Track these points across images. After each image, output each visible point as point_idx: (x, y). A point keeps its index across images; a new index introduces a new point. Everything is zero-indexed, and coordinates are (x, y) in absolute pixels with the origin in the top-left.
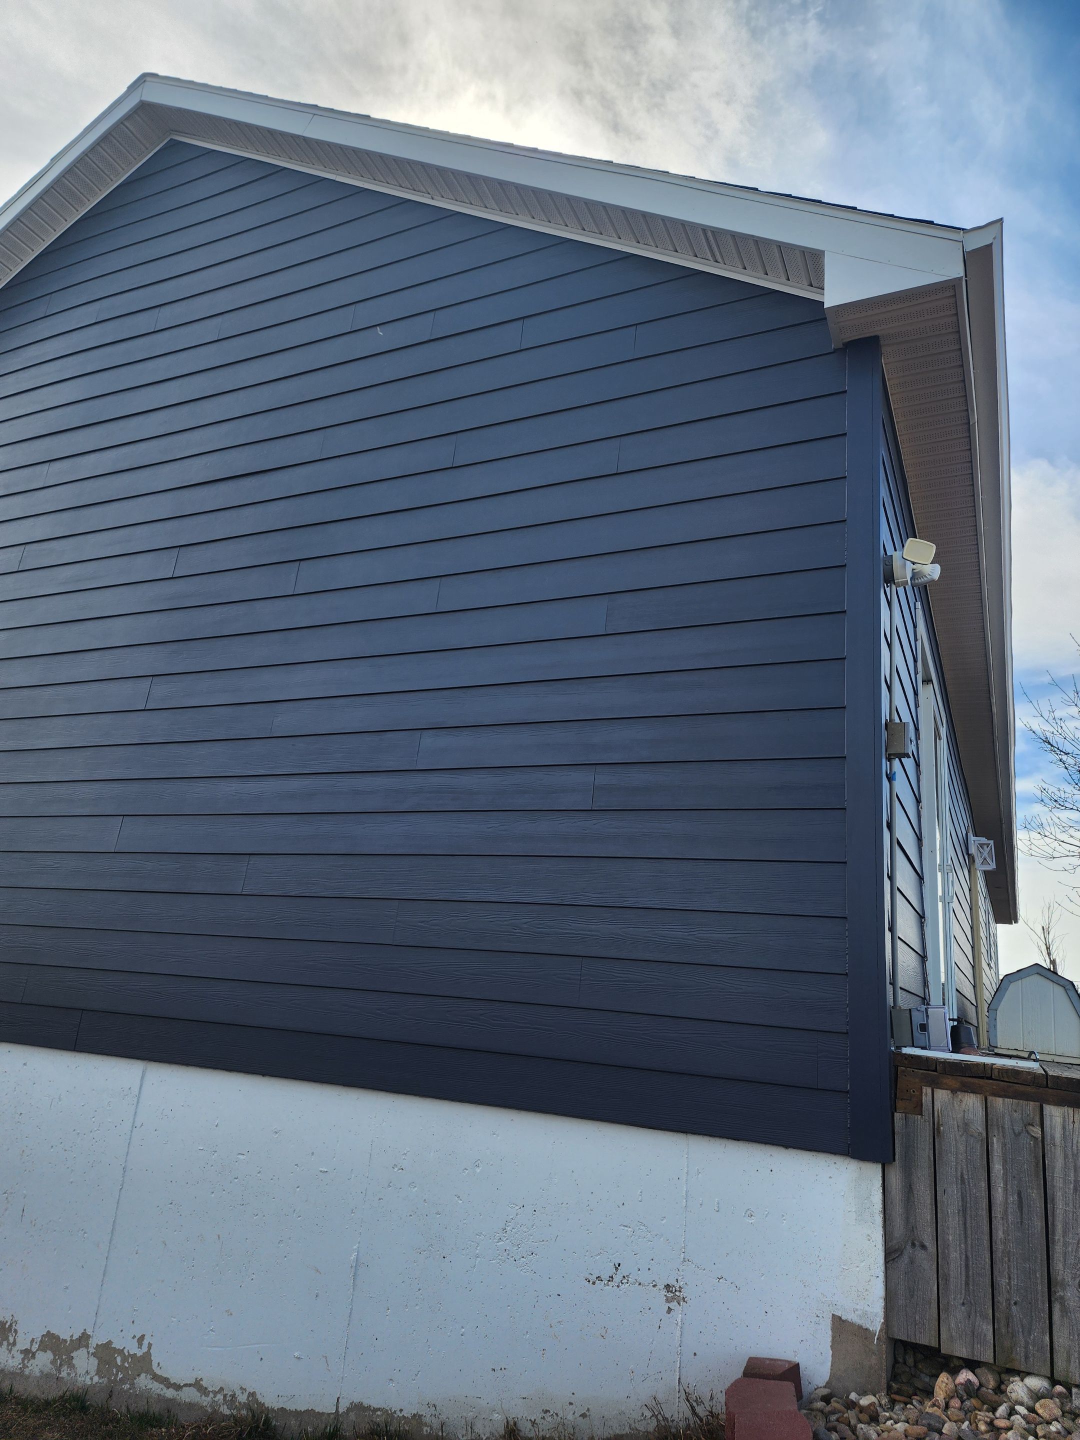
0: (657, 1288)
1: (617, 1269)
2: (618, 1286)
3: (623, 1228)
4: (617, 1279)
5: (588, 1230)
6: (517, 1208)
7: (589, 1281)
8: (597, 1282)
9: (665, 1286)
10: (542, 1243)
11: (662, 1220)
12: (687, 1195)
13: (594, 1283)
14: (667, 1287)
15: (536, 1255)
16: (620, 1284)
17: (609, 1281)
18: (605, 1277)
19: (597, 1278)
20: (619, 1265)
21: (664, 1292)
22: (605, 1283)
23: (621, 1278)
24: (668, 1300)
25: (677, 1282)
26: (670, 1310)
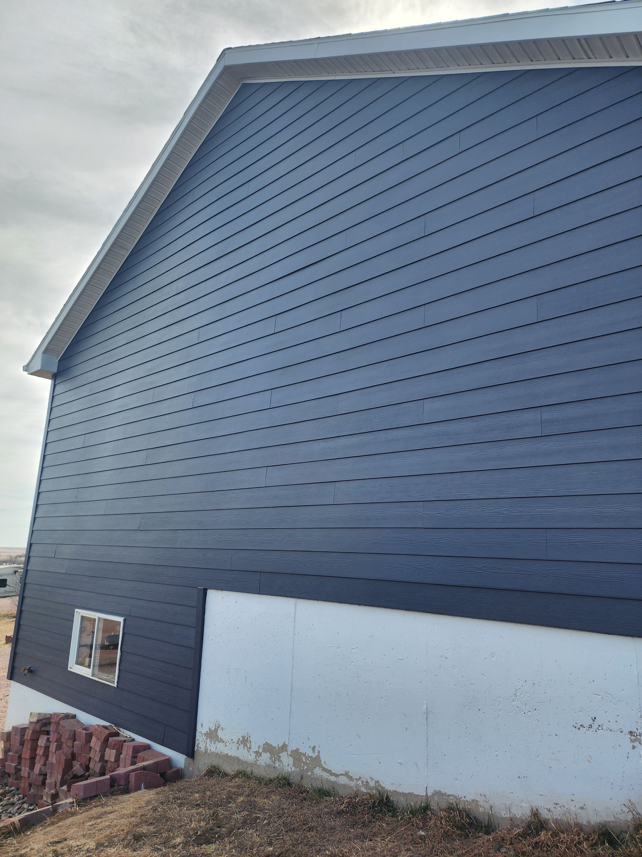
0: (623, 733)
1: (594, 721)
2: (596, 731)
3: (595, 695)
4: (595, 726)
5: (571, 696)
6: (522, 682)
7: (576, 727)
8: (581, 728)
9: (629, 732)
10: (541, 703)
11: (622, 691)
12: (638, 676)
13: (579, 729)
14: (631, 733)
15: (538, 710)
16: (597, 730)
17: (589, 727)
18: (586, 725)
19: (581, 726)
20: (595, 718)
21: (629, 736)
22: (587, 729)
23: (598, 726)
24: (632, 741)
25: (637, 730)
26: (634, 747)
